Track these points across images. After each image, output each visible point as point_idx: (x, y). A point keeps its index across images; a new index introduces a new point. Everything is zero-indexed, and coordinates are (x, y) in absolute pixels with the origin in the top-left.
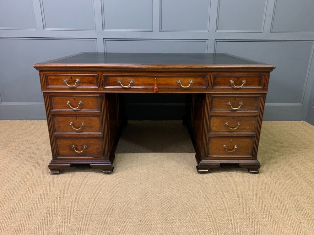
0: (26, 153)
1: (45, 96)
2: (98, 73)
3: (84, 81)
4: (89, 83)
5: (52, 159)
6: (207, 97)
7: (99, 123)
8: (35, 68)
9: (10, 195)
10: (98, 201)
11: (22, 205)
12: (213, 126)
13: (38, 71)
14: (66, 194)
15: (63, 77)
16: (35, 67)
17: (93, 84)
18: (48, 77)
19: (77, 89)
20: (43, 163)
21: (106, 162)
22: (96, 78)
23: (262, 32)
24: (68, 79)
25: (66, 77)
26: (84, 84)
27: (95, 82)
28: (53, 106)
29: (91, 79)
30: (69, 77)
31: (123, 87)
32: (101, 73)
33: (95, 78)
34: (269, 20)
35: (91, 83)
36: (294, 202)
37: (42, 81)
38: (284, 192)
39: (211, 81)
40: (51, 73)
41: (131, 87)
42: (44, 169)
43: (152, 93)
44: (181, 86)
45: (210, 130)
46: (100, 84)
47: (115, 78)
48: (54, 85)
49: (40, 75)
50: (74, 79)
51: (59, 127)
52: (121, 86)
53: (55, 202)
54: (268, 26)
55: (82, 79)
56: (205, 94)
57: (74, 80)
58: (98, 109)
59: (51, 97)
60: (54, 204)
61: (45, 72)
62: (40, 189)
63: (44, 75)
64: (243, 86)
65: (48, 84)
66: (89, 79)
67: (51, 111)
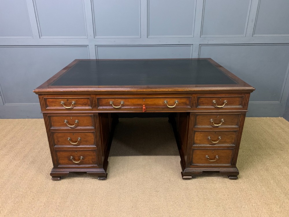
0: (30, 156)
1: (45, 116)
2: (92, 96)
3: (79, 103)
5: (53, 167)
6: (191, 115)
7: (93, 137)
8: (35, 93)
9: (19, 204)
10: (94, 209)
11: (30, 214)
12: (197, 140)
13: (38, 95)
14: (67, 202)
15: (60, 99)
17: (87, 106)
18: (47, 100)
19: (73, 110)
20: (46, 168)
21: (101, 170)
22: (90, 100)
23: (245, 36)
24: (65, 101)
25: (63, 99)
26: (79, 105)
27: (89, 103)
28: (52, 124)
29: (86, 101)
30: (66, 99)
31: (114, 107)
32: (95, 96)
33: (89, 100)
34: (251, 25)
35: (85, 104)
36: (268, 212)
37: (41, 103)
38: (260, 201)
39: (195, 101)
40: (49, 97)
41: (121, 107)
42: (47, 174)
43: (141, 112)
44: (167, 106)
45: (194, 143)
46: (94, 105)
47: (107, 99)
48: (52, 106)
49: (39, 98)
50: (70, 101)
51: (59, 141)
52: (112, 106)
53: (58, 211)
54: (250, 30)
55: (77, 101)
56: (189, 113)
58: (92, 126)
59: (50, 117)
60: (57, 213)
61: (44, 96)
62: (44, 197)
63: (43, 99)
64: (225, 105)
65: (47, 106)
66: (84, 101)
67: (51, 129)
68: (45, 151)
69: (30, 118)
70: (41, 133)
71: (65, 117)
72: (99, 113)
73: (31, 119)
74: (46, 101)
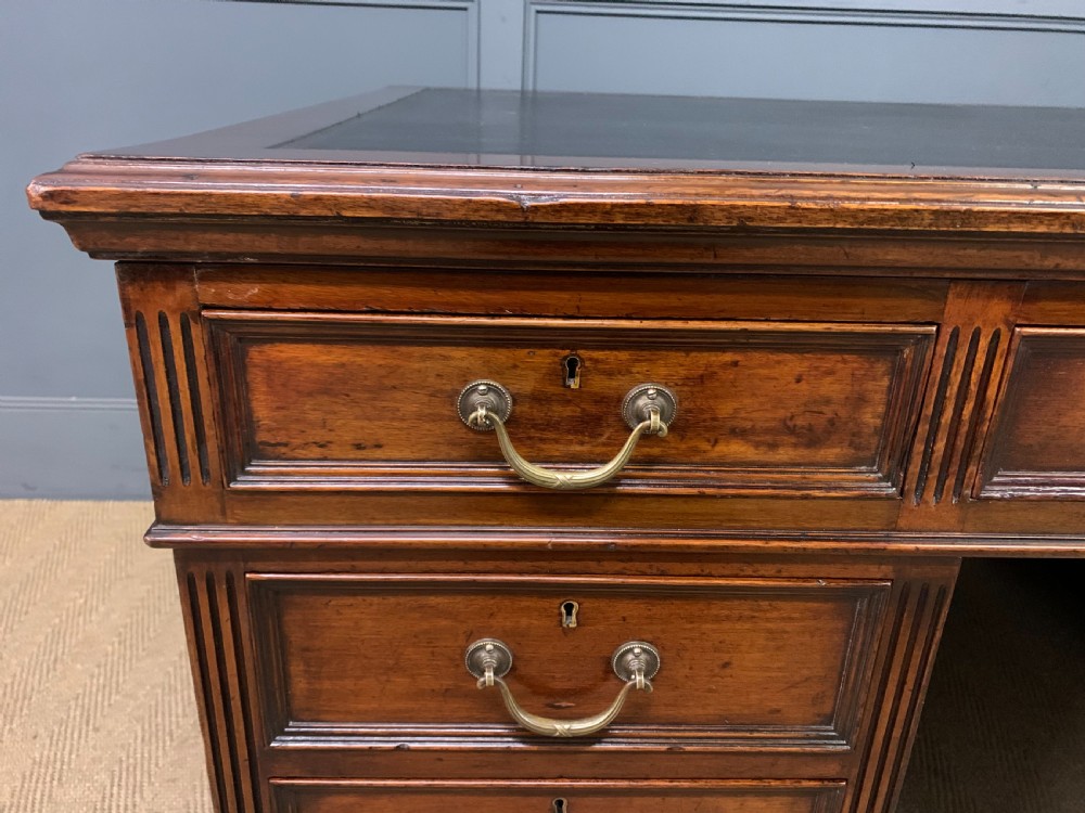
1: (201, 586)
2: (958, 308)
3: (727, 408)
4: (792, 431)
13: (109, 266)
15: (459, 353)
16: (63, 211)
17: (833, 452)
18: (257, 354)
22: (897, 372)
24: (527, 386)
25: (502, 356)
26: (720, 449)
28: (300, 685)
29: (831, 388)
30: (544, 358)
32: (998, 309)
33: (881, 367)
35: (809, 434)
37: (163, 404)
40: (295, 303)
48: (324, 450)
49: (134, 320)
50: (599, 384)
55: (701, 380)
57: (601, 400)
59: (270, 599)
61: (209, 292)
63: (197, 332)
65: (242, 447)
66: (803, 386)
67: (272, 745)
68: (148, 794)
69: (42, 497)
70: (114, 616)
71: (480, 601)
72: (974, 565)
73: (45, 504)
74: (242, 367)
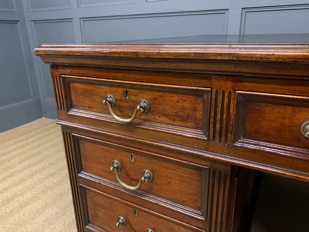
1: (66, 135)
2: (216, 83)
3: (161, 108)
4: (178, 116)
8: (39, 57)
15: (104, 88)
16: (39, 54)
17: (190, 124)
19: (140, 131)
22: (203, 102)
24: (118, 97)
25: (113, 89)
26: (161, 119)
27: (199, 115)
29: (187, 105)
30: (120, 90)
32: (229, 84)
33: (200, 100)
37: (58, 93)
46: (218, 126)
47: (289, 110)
48: (83, 108)
49: (52, 76)
50: (133, 98)
51: (97, 216)
55: (155, 99)
57: (133, 102)
58: (199, 209)
59: (77, 140)
61: (62, 71)
63: (61, 79)
65: (70, 106)
66: (179, 104)
67: (78, 175)
71: (114, 150)
74: (69, 88)
